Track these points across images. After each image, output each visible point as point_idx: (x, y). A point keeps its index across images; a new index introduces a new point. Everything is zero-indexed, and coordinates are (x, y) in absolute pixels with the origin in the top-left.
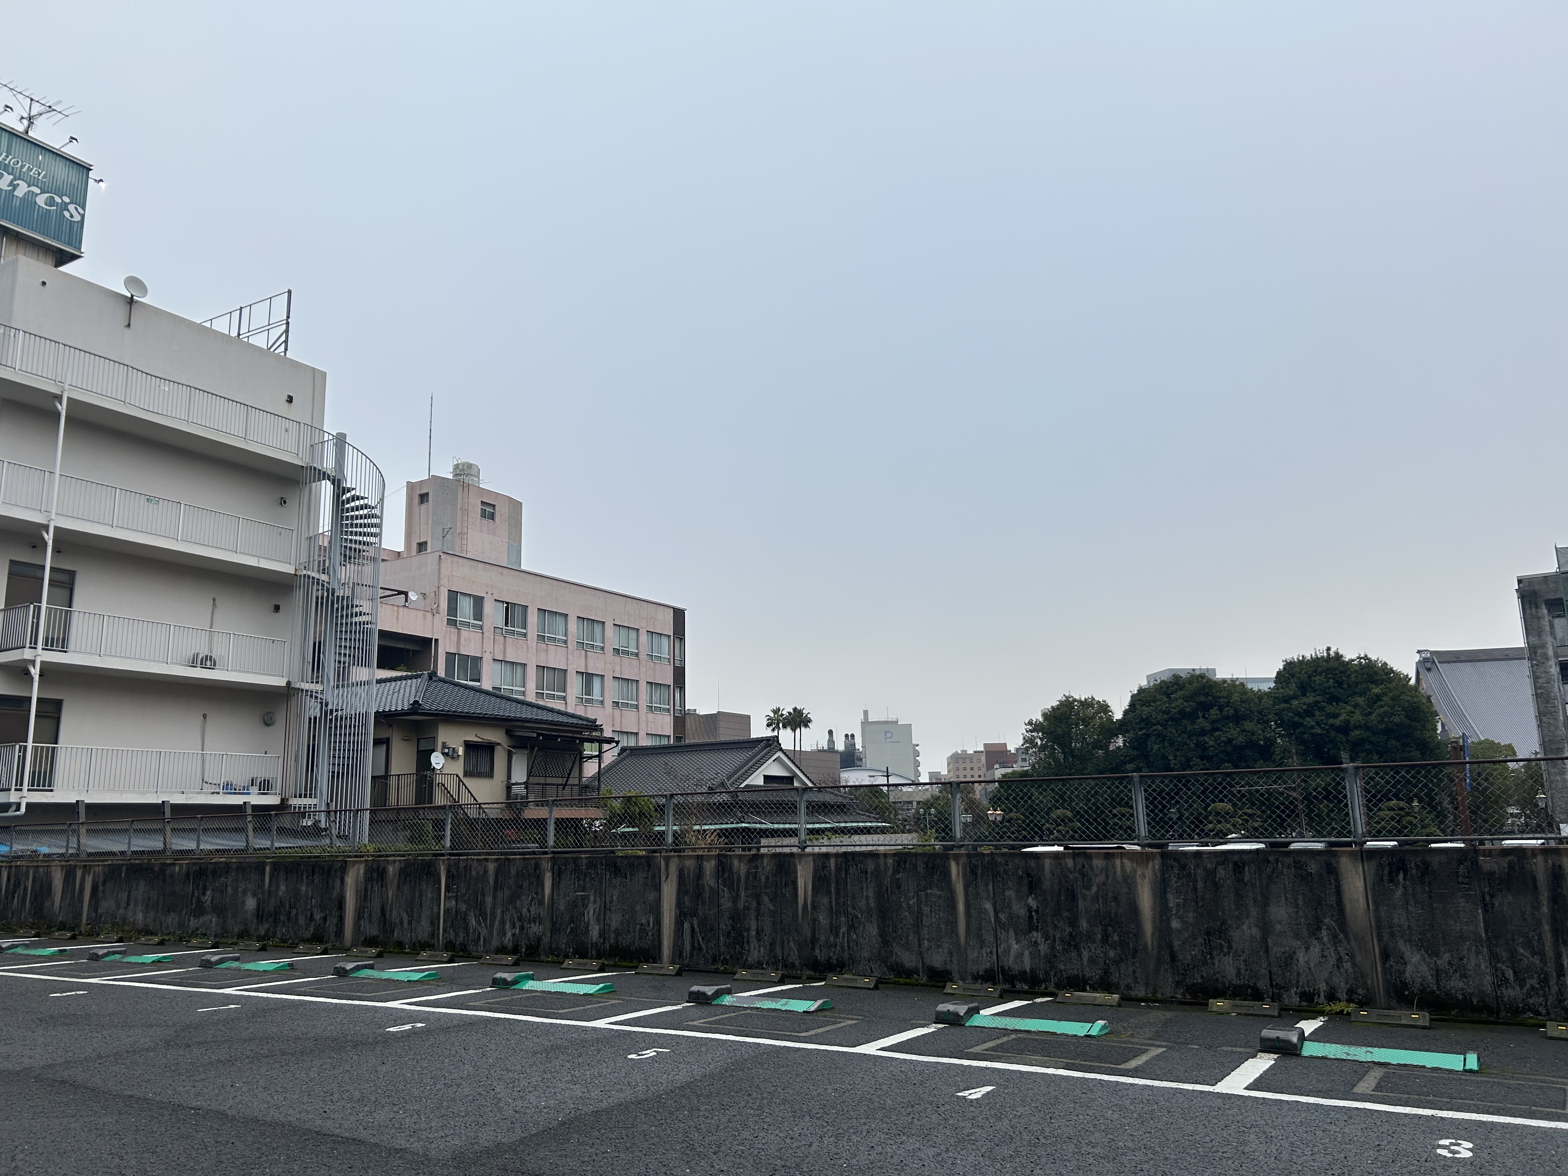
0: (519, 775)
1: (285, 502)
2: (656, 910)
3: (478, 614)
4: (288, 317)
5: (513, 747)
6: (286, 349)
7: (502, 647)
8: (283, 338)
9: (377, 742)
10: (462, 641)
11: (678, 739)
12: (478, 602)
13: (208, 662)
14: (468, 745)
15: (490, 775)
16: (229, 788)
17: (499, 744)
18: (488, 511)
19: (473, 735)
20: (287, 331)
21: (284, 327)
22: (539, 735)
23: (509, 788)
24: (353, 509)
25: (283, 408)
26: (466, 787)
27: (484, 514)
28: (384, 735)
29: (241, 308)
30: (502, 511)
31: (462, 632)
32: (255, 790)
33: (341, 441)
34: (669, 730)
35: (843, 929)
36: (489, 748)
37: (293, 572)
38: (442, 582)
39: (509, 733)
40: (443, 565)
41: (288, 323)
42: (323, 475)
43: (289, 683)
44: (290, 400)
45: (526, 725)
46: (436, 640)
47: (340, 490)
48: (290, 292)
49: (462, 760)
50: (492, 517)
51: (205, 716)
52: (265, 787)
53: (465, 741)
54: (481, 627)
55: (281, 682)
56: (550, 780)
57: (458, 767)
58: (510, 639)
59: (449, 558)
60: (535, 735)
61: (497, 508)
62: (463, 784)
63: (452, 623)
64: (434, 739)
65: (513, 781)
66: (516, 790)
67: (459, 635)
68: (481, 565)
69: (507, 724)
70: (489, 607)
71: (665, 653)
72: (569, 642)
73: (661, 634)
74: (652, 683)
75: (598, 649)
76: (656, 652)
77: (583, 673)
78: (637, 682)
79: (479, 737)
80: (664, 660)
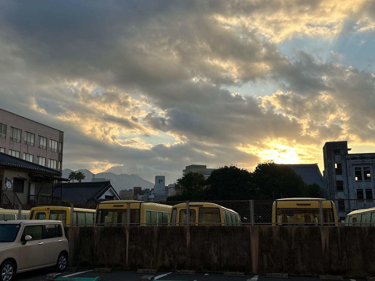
0: (32, 192)
5: (31, 181)
14: (15, 179)
15: (22, 192)
17: (27, 179)
19: (16, 175)
23: (29, 197)
26: (17, 196)
36: (22, 181)
39: (30, 175)
45: (37, 172)
53: (14, 177)
60: (42, 176)
62: (16, 195)
66: (32, 198)
69: (30, 171)
71: (56, 148)
72: (22, 141)
73: (55, 141)
74: (51, 159)
75: (32, 144)
76: (53, 147)
77: (26, 154)
78: (46, 158)
79: (19, 176)
80: (56, 151)
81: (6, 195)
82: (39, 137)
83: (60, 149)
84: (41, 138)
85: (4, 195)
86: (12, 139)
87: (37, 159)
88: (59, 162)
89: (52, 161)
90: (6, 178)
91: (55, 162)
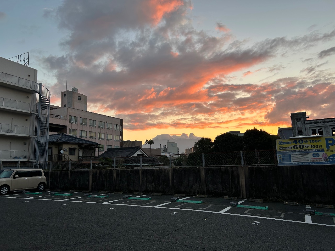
0: (81, 154)
1: (28, 97)
2: (88, 181)
3: (76, 121)
4: (29, 58)
5: (80, 149)
6: (28, 65)
7: (81, 127)
8: (28, 62)
9: (49, 148)
10: (73, 126)
11: (121, 146)
12: (77, 117)
13: (11, 131)
16: (16, 158)
17: (77, 148)
18: (80, 98)
19: (71, 146)
20: (28, 61)
21: (28, 60)
22: (85, 146)
23: (79, 157)
24: (43, 99)
25: (27, 78)
26: (69, 157)
27: (78, 99)
28: (51, 146)
29: (18, 56)
30: (82, 98)
31: (73, 124)
32: (22, 158)
33: (40, 85)
34: (119, 145)
35: (121, 184)
36: (74, 149)
37: (30, 112)
38: (68, 114)
39: (79, 146)
40: (68, 110)
41: (29, 59)
42: (36, 92)
43: (29, 136)
44: (29, 76)
45: (82, 144)
46: (67, 126)
47: (40, 95)
48: (29, 52)
49: (68, 152)
50: (80, 99)
51: (11, 143)
52: (24, 157)
53: (69, 148)
54: (77, 123)
55: (27, 136)
56: (88, 156)
57: (67, 153)
58: (83, 126)
59: (69, 108)
61: (81, 97)
63: (70, 122)
64: (62, 147)
65: (80, 156)
67: (72, 125)
68: (77, 110)
69: (79, 144)
70: (79, 119)
73: (117, 125)
74: (115, 135)
75: (103, 128)
78: (112, 135)
80: (118, 130)
82: (107, 123)
83: (121, 129)
86: (90, 126)
87: (107, 135)
88: (121, 137)
91: (118, 136)
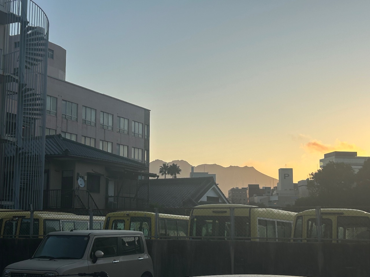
0: (111, 193)
3: (54, 107)
5: (109, 177)
7: (66, 125)
9: (45, 171)
12: (55, 100)
14: (89, 175)
15: (98, 192)
17: (103, 175)
18: (51, 52)
19: (91, 170)
23: (107, 198)
26: (92, 198)
28: (48, 167)
30: (56, 54)
31: (47, 116)
36: (98, 177)
39: (106, 169)
47: (25, 28)
50: (52, 57)
53: (87, 173)
54: (56, 114)
58: (69, 121)
60: (123, 171)
61: (54, 52)
62: (91, 196)
64: (73, 171)
65: (109, 195)
66: (111, 200)
70: (60, 104)
71: (141, 132)
72: (97, 124)
73: (139, 123)
74: (134, 148)
75: (110, 128)
76: (137, 132)
77: (103, 141)
78: (128, 146)
79: (94, 171)
80: (140, 136)
81: (78, 196)
82: (119, 118)
83: (146, 134)
84: (122, 119)
85: (76, 196)
86: (85, 121)
87: (118, 147)
88: (146, 152)
89: (136, 150)
90: (78, 174)
91: (140, 151)
